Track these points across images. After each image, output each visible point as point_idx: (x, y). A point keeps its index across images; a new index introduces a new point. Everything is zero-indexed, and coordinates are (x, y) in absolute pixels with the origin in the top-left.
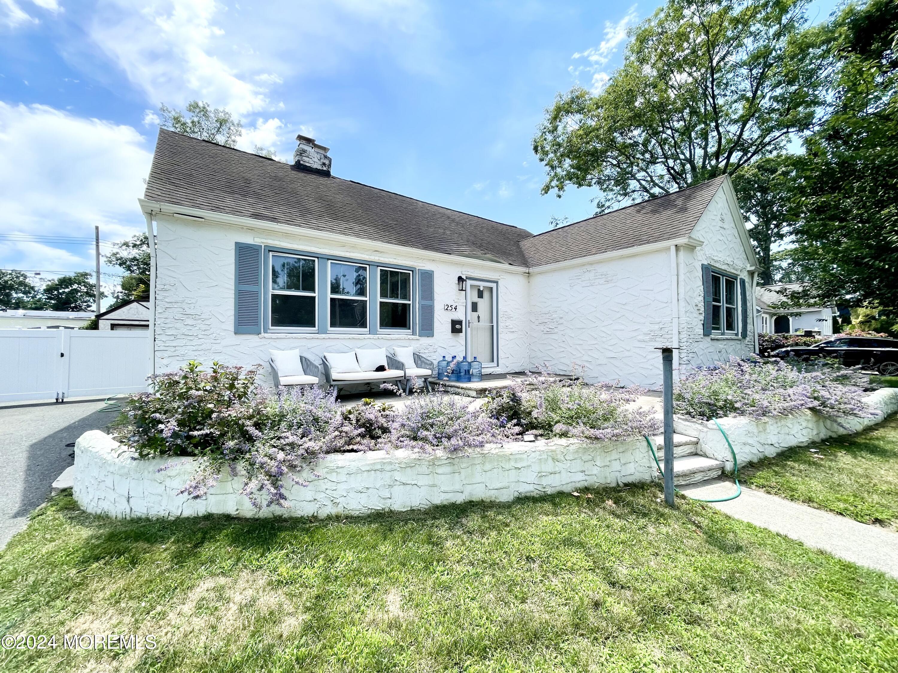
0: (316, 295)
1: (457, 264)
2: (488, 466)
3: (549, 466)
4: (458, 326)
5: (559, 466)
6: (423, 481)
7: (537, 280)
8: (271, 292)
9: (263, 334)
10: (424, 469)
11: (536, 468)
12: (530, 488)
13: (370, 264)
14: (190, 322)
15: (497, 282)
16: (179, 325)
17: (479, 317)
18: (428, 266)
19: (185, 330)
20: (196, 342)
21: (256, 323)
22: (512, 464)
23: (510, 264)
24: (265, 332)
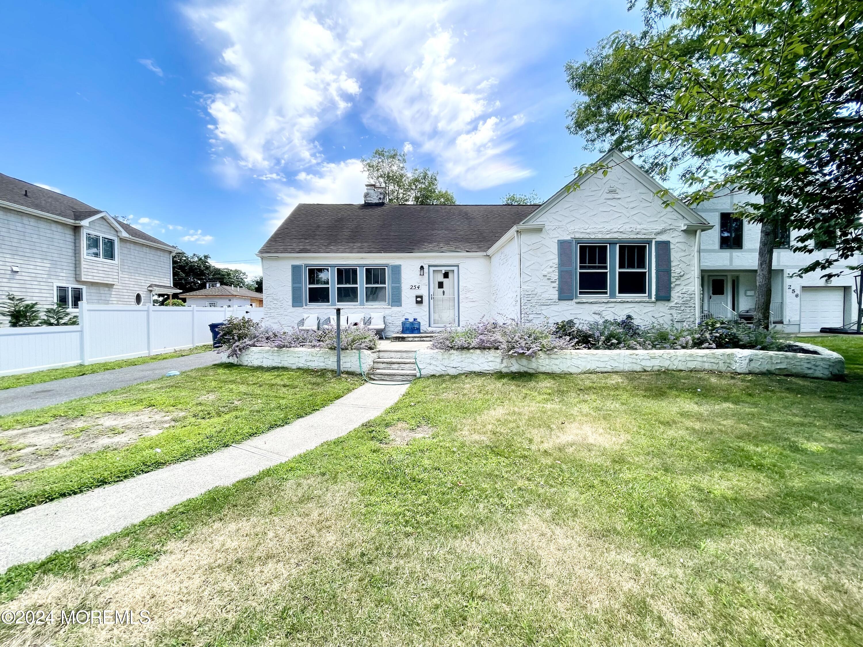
0: (329, 286)
1: (419, 258)
2: (289, 355)
3: (310, 358)
4: (419, 299)
5: (315, 359)
6: (271, 358)
7: (495, 260)
8: (309, 286)
9: (304, 307)
10: (270, 353)
11: (305, 358)
12: (303, 365)
13: (359, 266)
14: (275, 302)
15: (458, 266)
16: (272, 304)
17: (444, 292)
18: (397, 262)
19: (273, 306)
20: (278, 311)
21: (301, 302)
22: (297, 355)
23: (467, 252)
24: (306, 305)
